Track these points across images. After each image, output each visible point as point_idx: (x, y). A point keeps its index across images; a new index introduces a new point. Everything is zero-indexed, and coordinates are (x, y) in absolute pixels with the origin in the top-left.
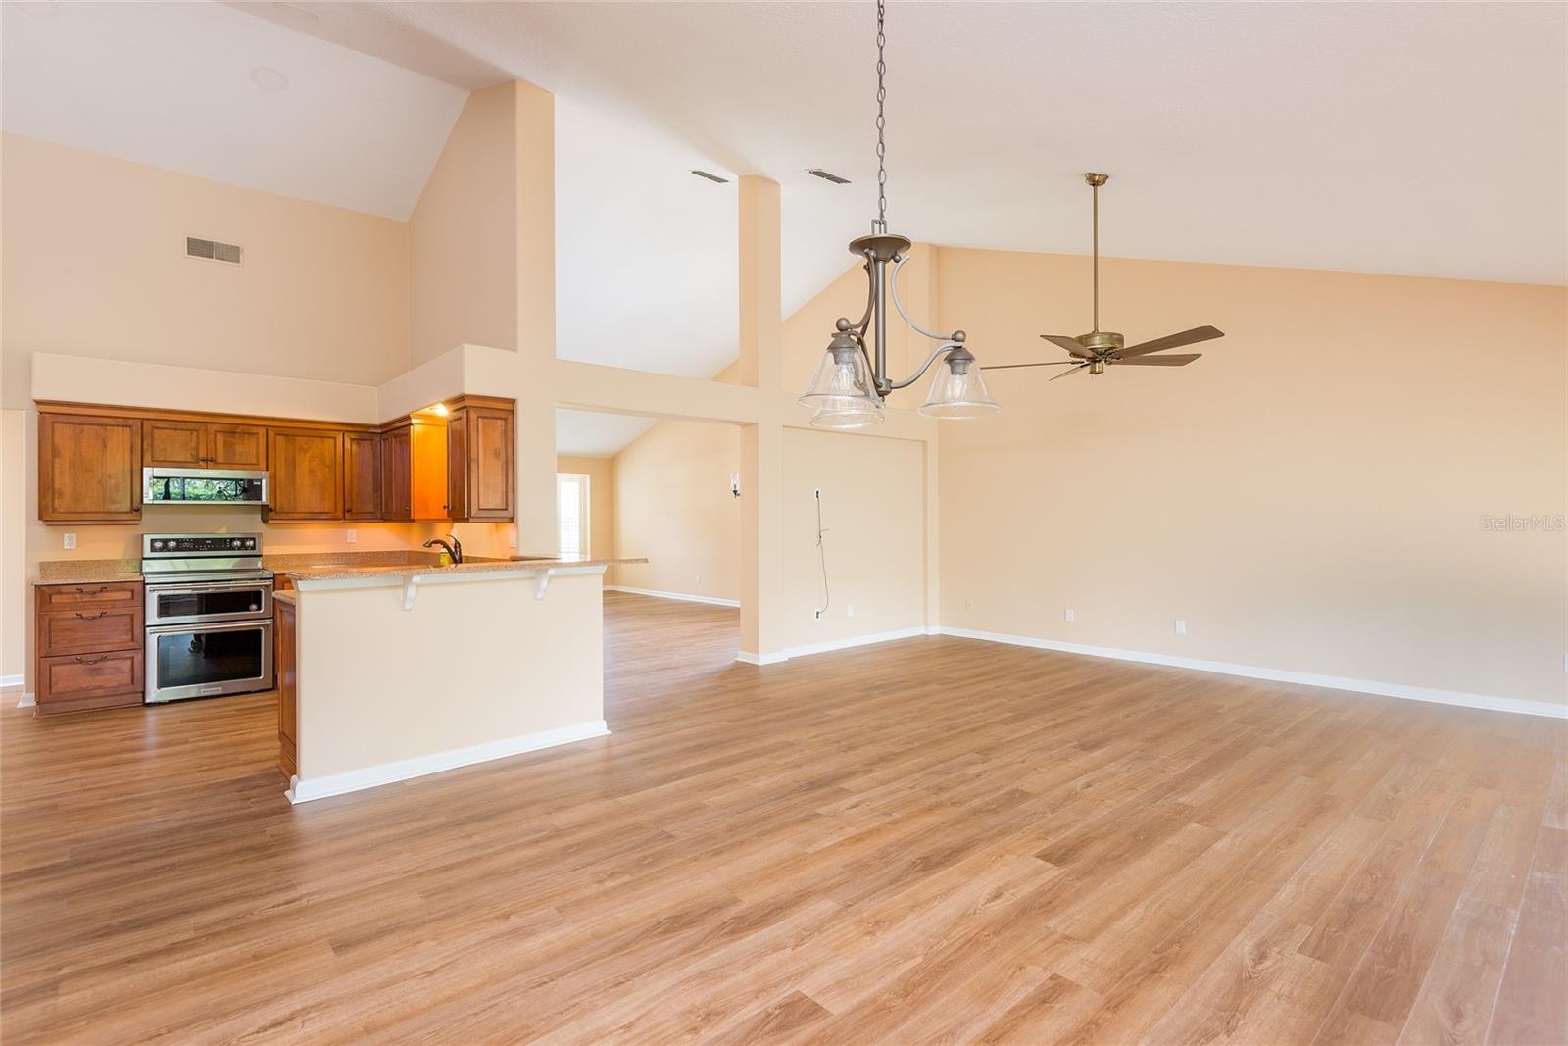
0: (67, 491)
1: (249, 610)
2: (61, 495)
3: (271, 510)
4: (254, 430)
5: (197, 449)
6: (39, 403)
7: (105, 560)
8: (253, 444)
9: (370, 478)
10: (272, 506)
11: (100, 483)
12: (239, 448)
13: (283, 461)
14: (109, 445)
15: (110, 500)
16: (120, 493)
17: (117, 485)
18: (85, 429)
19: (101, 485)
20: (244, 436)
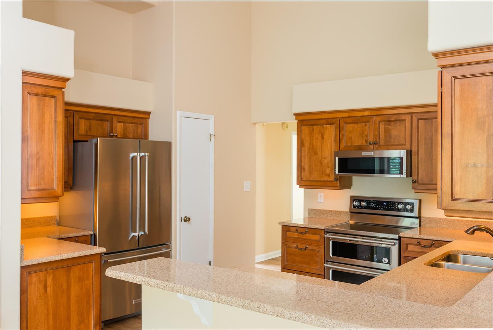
1: (383, 263)
2: (304, 170)
3: (413, 182)
4: (403, 117)
5: (368, 136)
6: (296, 115)
8: (402, 128)
10: (414, 179)
11: (320, 162)
12: (394, 133)
13: (424, 140)
14: (325, 137)
15: (325, 173)
16: (329, 169)
17: (328, 163)
18: (315, 128)
19: (321, 163)
20: (397, 123)
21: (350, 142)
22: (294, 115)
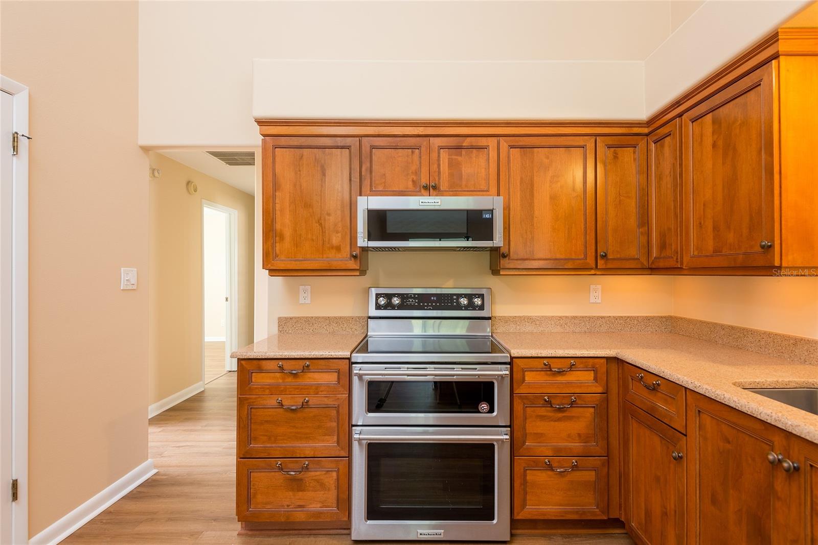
0: (288, 233)
1: (479, 412)
2: (282, 237)
3: (504, 256)
4: (483, 142)
5: (417, 173)
6: (261, 122)
7: (335, 318)
8: (482, 161)
9: (632, 205)
10: (504, 250)
11: (319, 222)
12: (466, 170)
13: (518, 184)
14: (328, 173)
15: (329, 243)
16: (339, 235)
17: (336, 225)
18: (305, 154)
19: (321, 225)
20: (472, 152)
21: (381, 184)
22: (256, 124)
